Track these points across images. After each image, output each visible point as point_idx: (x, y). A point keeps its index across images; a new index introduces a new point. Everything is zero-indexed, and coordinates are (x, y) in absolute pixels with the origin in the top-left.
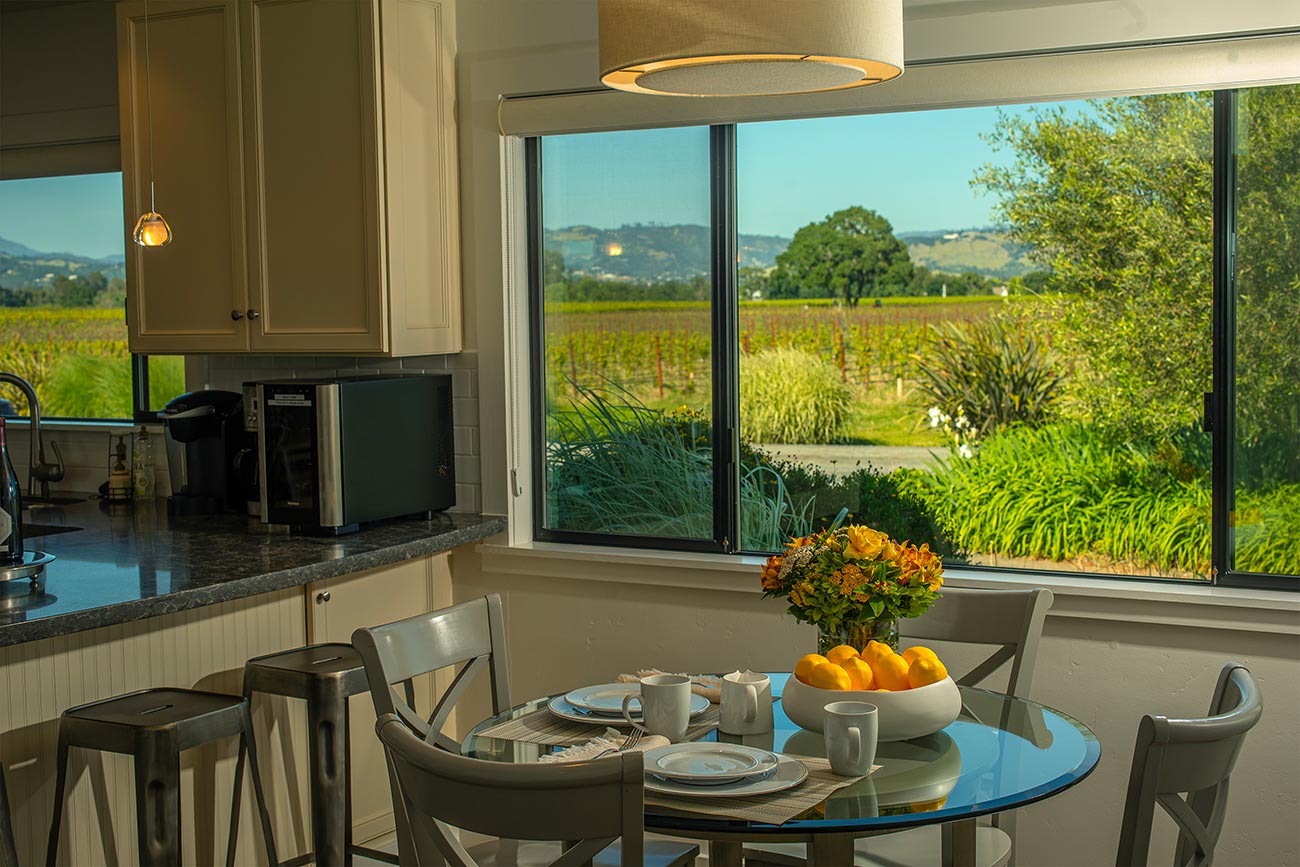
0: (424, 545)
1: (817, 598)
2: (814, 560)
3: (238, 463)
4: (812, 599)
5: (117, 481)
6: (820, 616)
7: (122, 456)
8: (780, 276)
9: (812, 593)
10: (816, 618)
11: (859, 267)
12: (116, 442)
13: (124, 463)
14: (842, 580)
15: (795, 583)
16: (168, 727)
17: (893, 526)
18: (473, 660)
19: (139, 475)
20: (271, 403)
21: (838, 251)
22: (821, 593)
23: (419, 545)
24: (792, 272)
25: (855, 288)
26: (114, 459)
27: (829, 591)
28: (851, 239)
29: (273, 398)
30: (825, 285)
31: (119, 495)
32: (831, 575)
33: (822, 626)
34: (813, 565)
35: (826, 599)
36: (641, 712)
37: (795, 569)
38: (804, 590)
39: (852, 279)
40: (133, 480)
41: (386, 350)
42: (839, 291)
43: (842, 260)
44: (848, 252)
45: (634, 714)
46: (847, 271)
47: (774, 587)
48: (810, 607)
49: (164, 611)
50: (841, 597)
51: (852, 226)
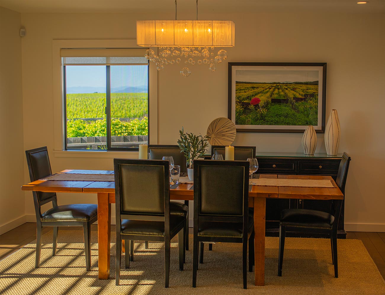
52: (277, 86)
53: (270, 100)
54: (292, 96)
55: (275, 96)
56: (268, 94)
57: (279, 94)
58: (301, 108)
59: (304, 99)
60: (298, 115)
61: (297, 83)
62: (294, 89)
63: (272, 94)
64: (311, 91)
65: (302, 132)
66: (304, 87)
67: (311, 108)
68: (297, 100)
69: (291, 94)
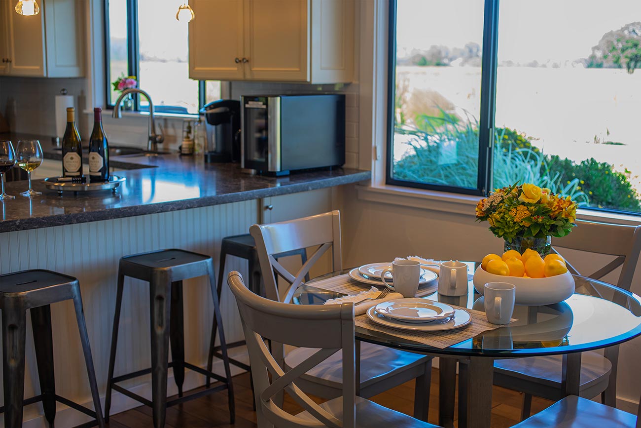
0: (319, 183)
1: (502, 223)
2: (502, 201)
3: (236, 138)
4: (500, 223)
5: (185, 144)
6: (503, 233)
7: (189, 132)
8: (593, 57)
9: (499, 220)
10: (501, 234)
11: (636, 53)
12: (186, 125)
13: (190, 135)
14: (516, 214)
15: (491, 213)
16: (166, 269)
17: (606, 188)
18: (322, 245)
19: (196, 142)
20: (247, 106)
21: (625, 44)
22: (504, 220)
23: (316, 183)
24: (599, 54)
25: (632, 64)
26: (185, 134)
27: (508, 219)
28: (633, 38)
29: (248, 103)
30: (616, 62)
31: (185, 151)
32: (510, 210)
33: (506, 239)
34: (501, 204)
35: (506, 223)
36: (392, 279)
37: (491, 206)
38: (495, 218)
39: (631, 59)
40: (194, 144)
41: (308, 80)
42: (624, 65)
43: (627, 48)
44: (630, 44)
45: (388, 280)
46: (630, 55)
47: (482, 216)
48: (499, 228)
49: (169, 210)
50: (515, 223)
51: (634, 31)
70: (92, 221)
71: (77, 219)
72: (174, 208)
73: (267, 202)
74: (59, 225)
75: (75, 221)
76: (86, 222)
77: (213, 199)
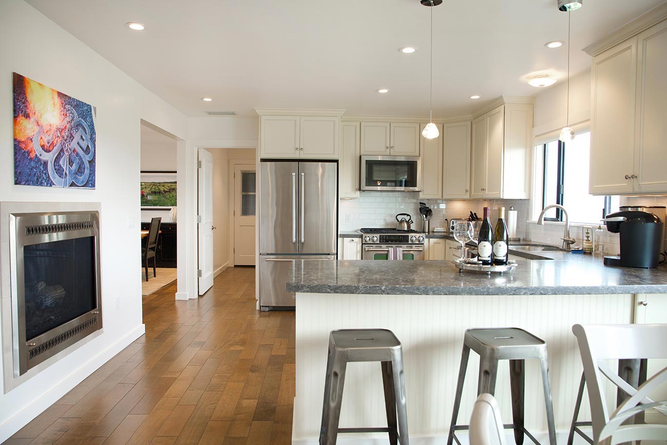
5: (586, 245)
7: (589, 236)
12: (586, 231)
13: (589, 239)
31: (586, 251)
40: (592, 245)
52: (154, 184)
53: (150, 192)
54: (163, 190)
55: (153, 190)
56: (149, 189)
57: (155, 188)
58: (168, 197)
59: (169, 192)
60: (166, 200)
61: (165, 183)
62: (164, 186)
63: (151, 188)
64: (173, 187)
65: (170, 209)
66: (169, 185)
67: (173, 196)
68: (165, 192)
69: (162, 189)
70: (446, 294)
71: (433, 291)
72: (527, 293)
73: (641, 298)
74: (418, 294)
75: (432, 293)
76: (441, 294)
77: (569, 289)
